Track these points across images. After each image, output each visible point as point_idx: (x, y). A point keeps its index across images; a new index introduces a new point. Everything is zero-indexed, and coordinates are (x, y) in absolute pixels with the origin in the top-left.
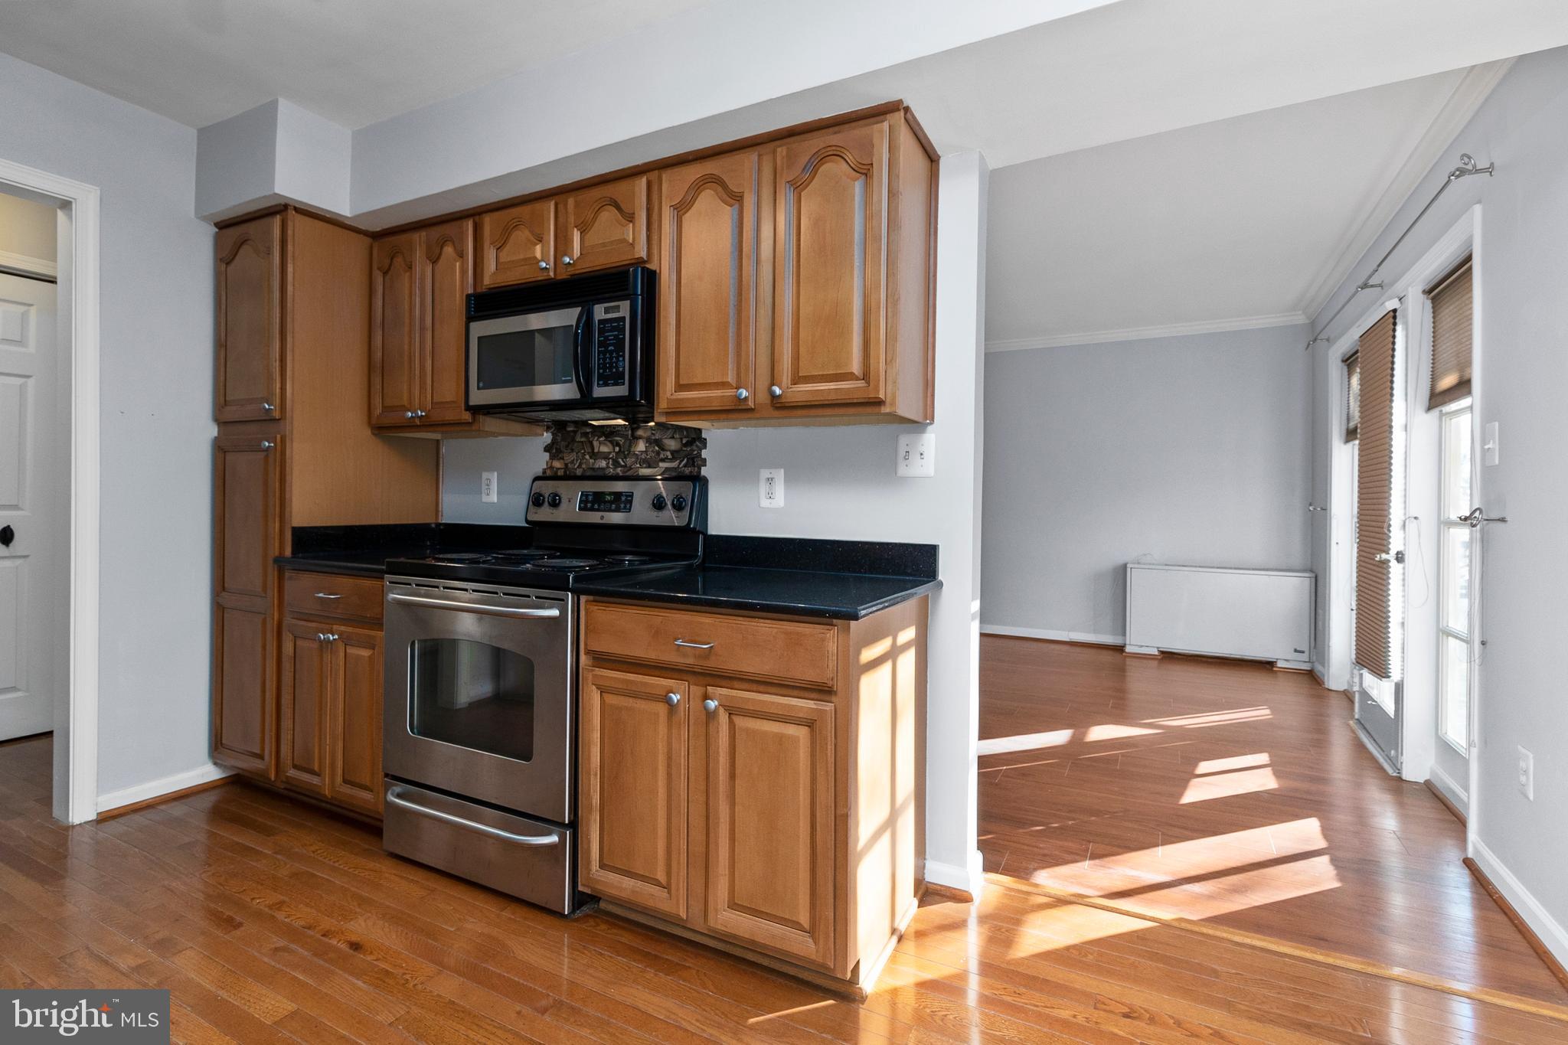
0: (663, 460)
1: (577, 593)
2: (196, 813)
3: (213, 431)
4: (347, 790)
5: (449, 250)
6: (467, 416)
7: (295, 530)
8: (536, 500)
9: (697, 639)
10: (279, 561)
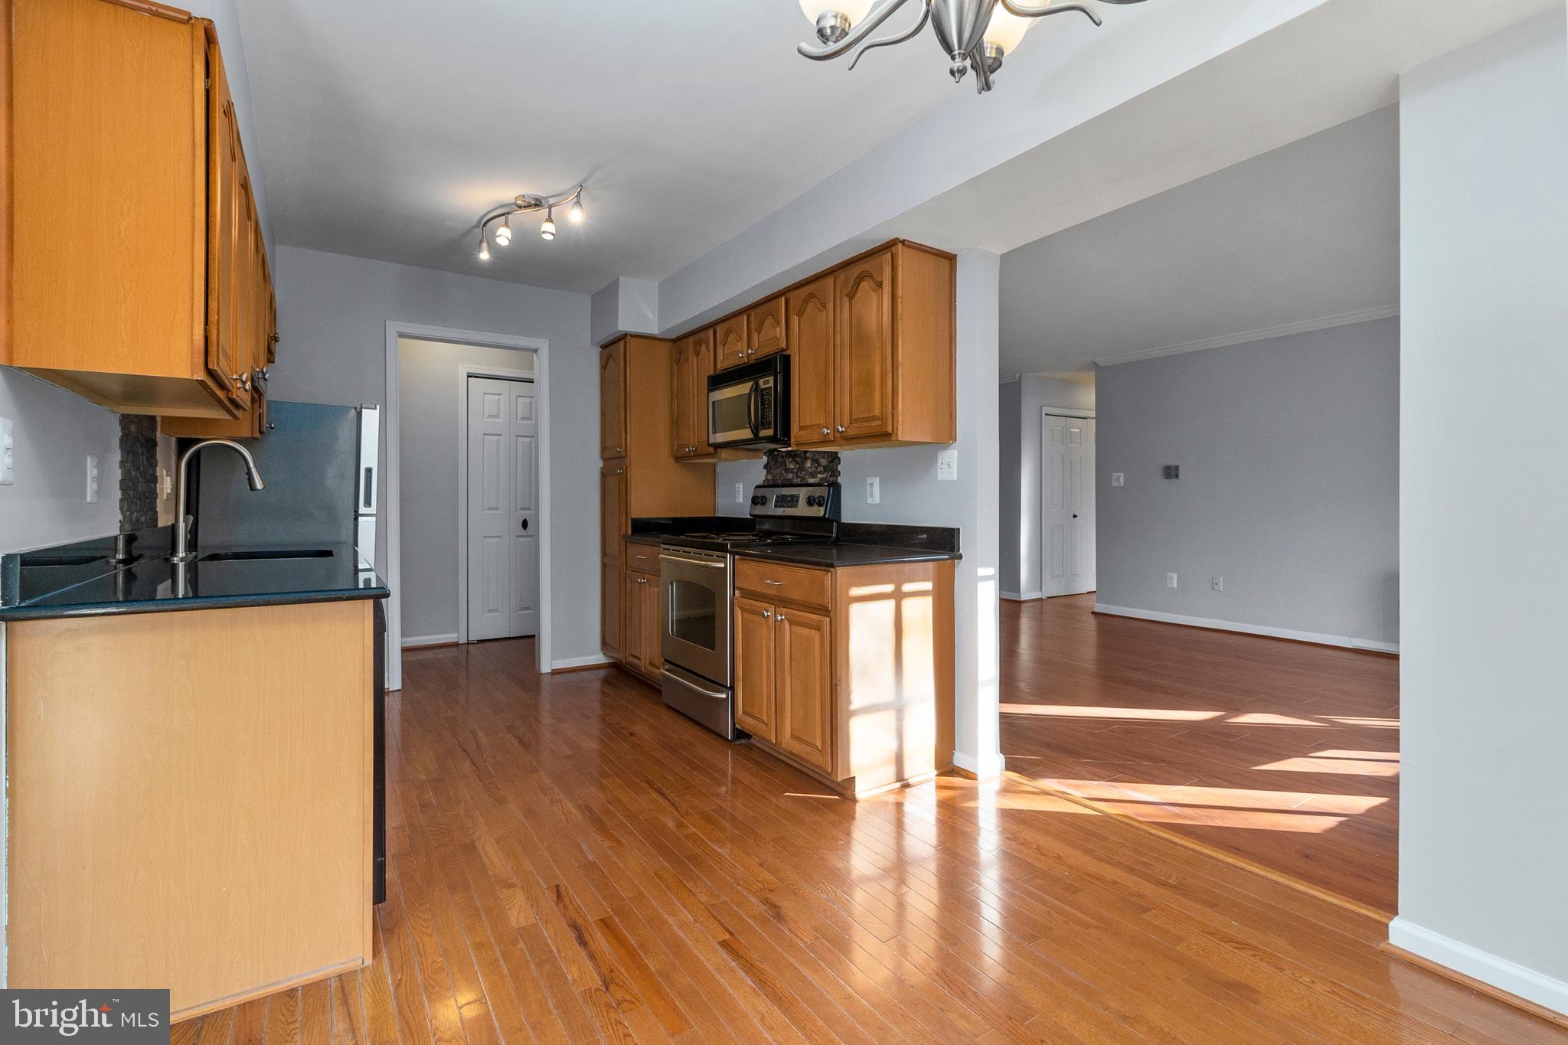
0: (819, 473)
1: (733, 554)
2: (595, 680)
3: (600, 463)
4: (650, 668)
5: (703, 347)
6: (711, 450)
7: (633, 519)
8: (756, 501)
9: (777, 580)
10: (625, 537)
